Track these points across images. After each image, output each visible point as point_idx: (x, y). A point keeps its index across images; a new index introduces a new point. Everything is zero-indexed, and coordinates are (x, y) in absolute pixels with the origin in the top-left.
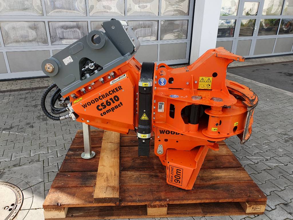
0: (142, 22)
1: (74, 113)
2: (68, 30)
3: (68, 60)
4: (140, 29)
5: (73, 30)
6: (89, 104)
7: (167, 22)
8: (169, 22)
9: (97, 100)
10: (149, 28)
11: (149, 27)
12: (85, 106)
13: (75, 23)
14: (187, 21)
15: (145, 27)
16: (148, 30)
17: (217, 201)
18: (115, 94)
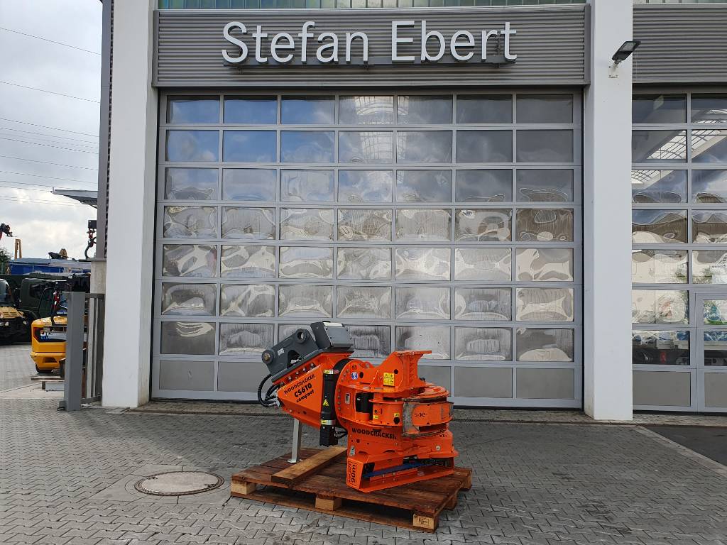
0: (481, 330)
1: (279, 399)
2: (362, 337)
3: (281, 352)
4: (477, 341)
5: (368, 337)
6: (290, 390)
7: (530, 332)
8: (534, 331)
9: (295, 386)
10: (493, 340)
11: (494, 338)
12: (286, 392)
13: (373, 328)
14: (571, 332)
15: (487, 337)
16: (493, 344)
17: (381, 503)
18: (309, 382)
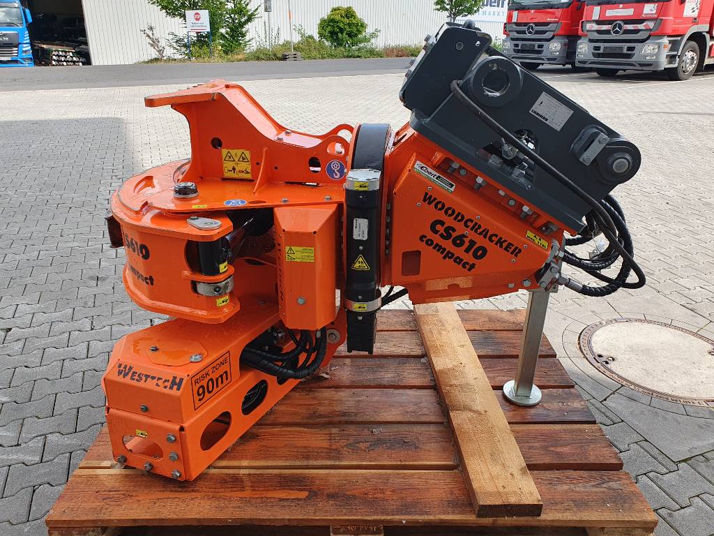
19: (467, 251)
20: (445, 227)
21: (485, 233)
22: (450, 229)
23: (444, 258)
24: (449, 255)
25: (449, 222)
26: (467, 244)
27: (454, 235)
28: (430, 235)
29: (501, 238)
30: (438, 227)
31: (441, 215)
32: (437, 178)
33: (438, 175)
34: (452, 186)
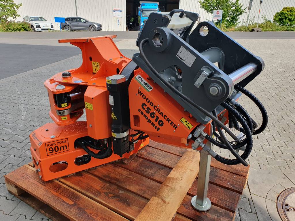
19: (156, 121)
20: (147, 107)
21: (161, 114)
22: (148, 108)
23: (148, 122)
24: (149, 121)
25: (148, 105)
26: (155, 118)
27: (151, 112)
28: (142, 110)
29: (168, 118)
30: (144, 106)
31: (145, 101)
32: (145, 84)
33: (146, 82)
34: (151, 88)
